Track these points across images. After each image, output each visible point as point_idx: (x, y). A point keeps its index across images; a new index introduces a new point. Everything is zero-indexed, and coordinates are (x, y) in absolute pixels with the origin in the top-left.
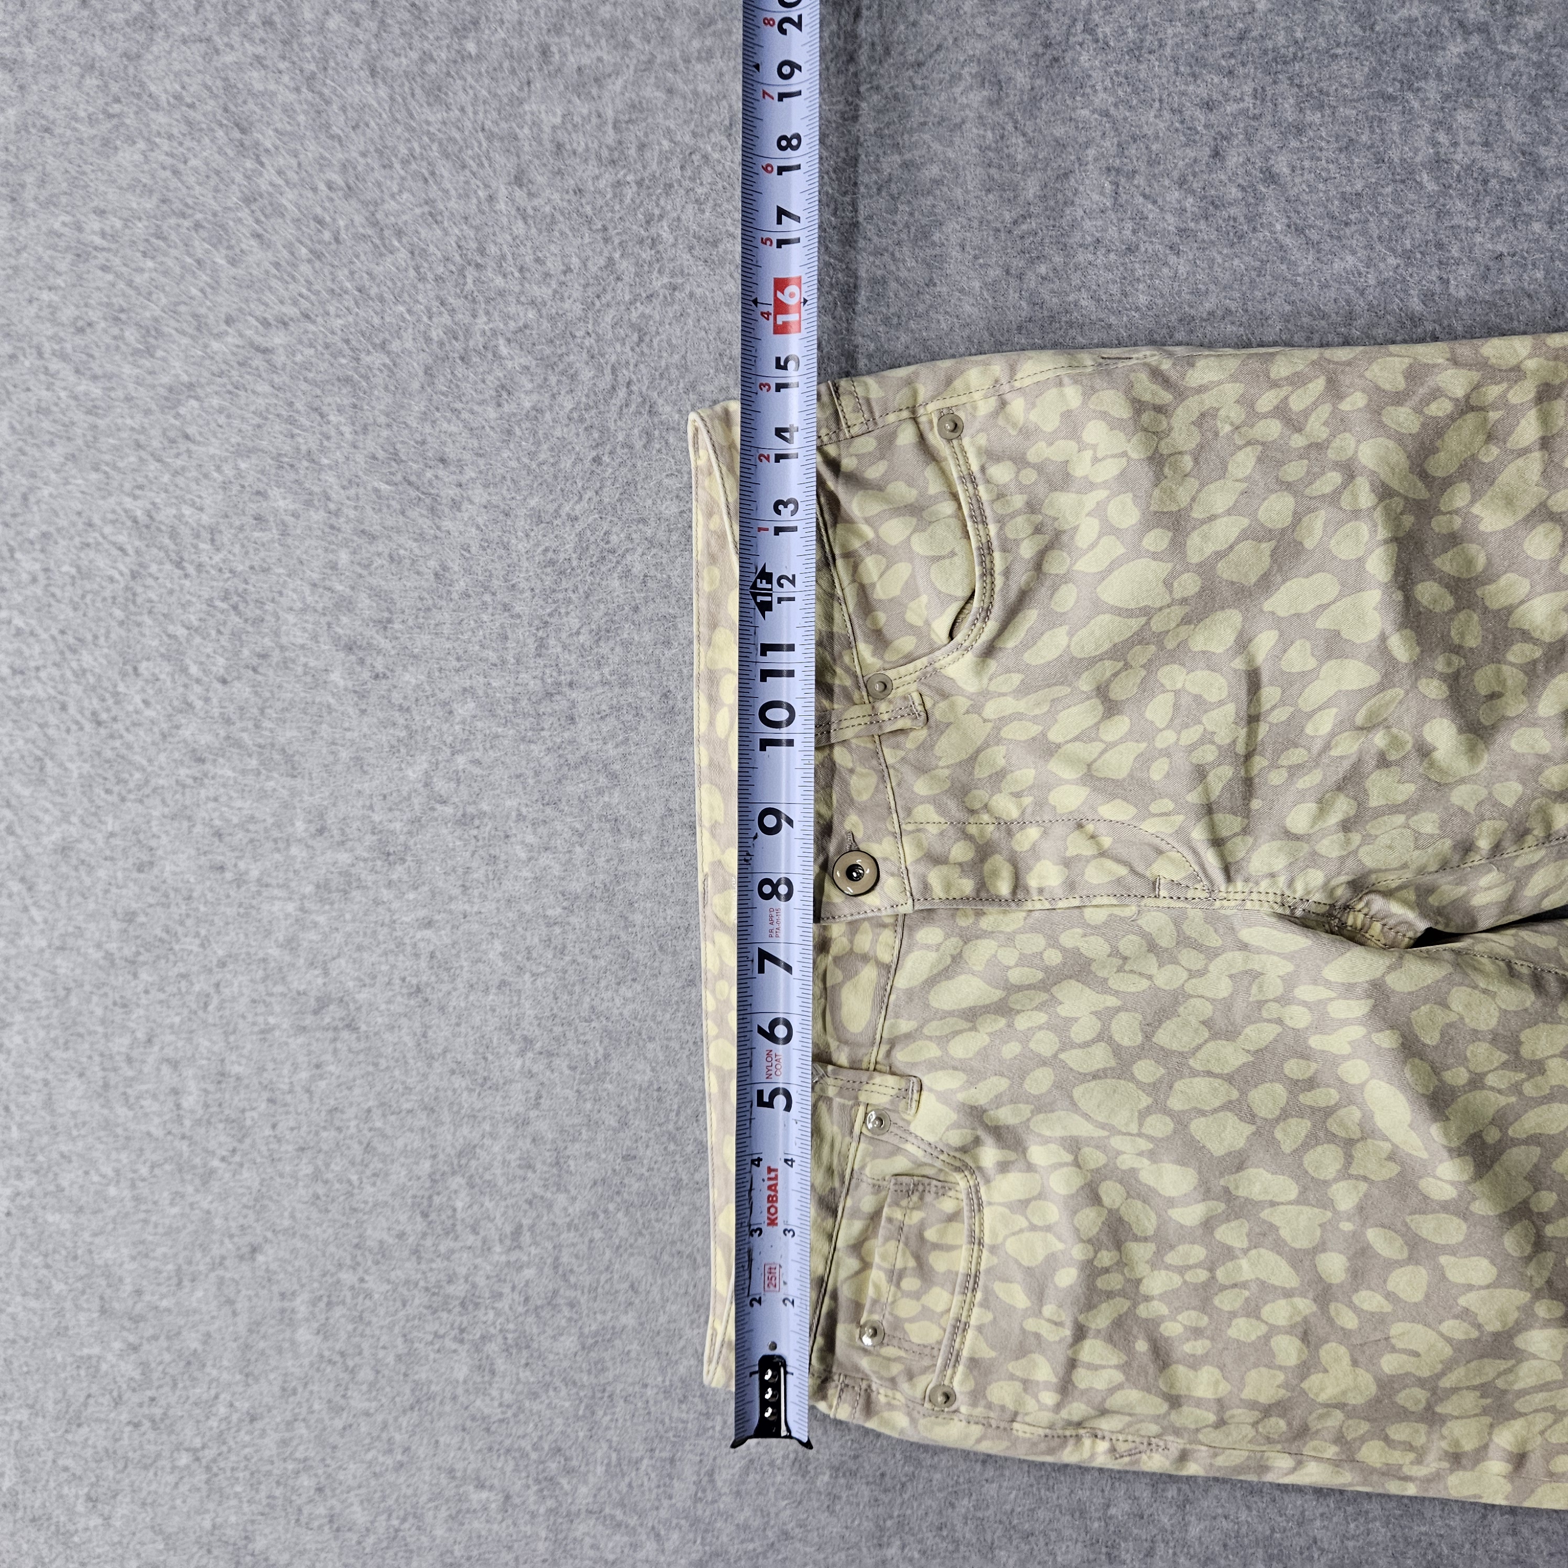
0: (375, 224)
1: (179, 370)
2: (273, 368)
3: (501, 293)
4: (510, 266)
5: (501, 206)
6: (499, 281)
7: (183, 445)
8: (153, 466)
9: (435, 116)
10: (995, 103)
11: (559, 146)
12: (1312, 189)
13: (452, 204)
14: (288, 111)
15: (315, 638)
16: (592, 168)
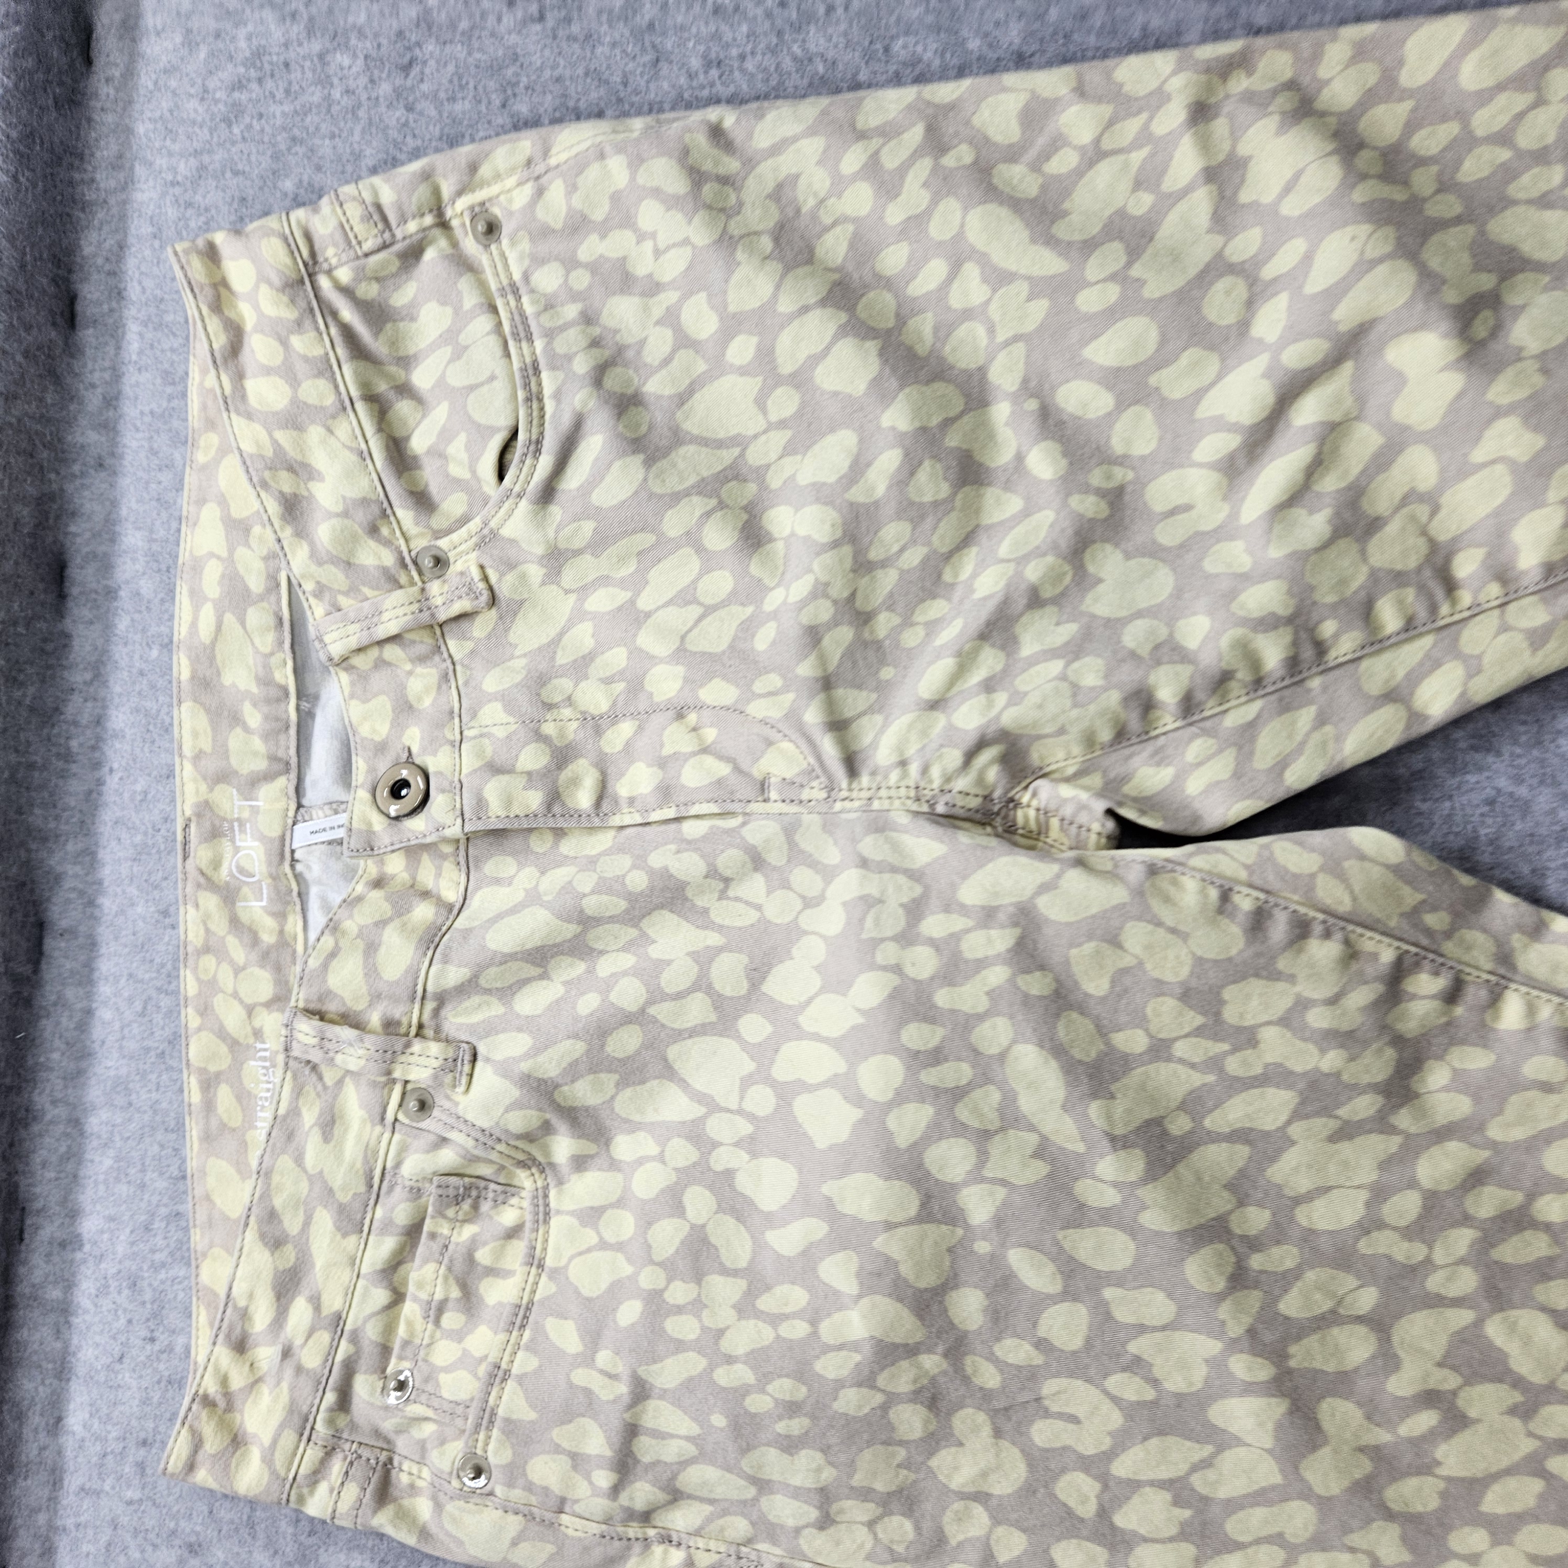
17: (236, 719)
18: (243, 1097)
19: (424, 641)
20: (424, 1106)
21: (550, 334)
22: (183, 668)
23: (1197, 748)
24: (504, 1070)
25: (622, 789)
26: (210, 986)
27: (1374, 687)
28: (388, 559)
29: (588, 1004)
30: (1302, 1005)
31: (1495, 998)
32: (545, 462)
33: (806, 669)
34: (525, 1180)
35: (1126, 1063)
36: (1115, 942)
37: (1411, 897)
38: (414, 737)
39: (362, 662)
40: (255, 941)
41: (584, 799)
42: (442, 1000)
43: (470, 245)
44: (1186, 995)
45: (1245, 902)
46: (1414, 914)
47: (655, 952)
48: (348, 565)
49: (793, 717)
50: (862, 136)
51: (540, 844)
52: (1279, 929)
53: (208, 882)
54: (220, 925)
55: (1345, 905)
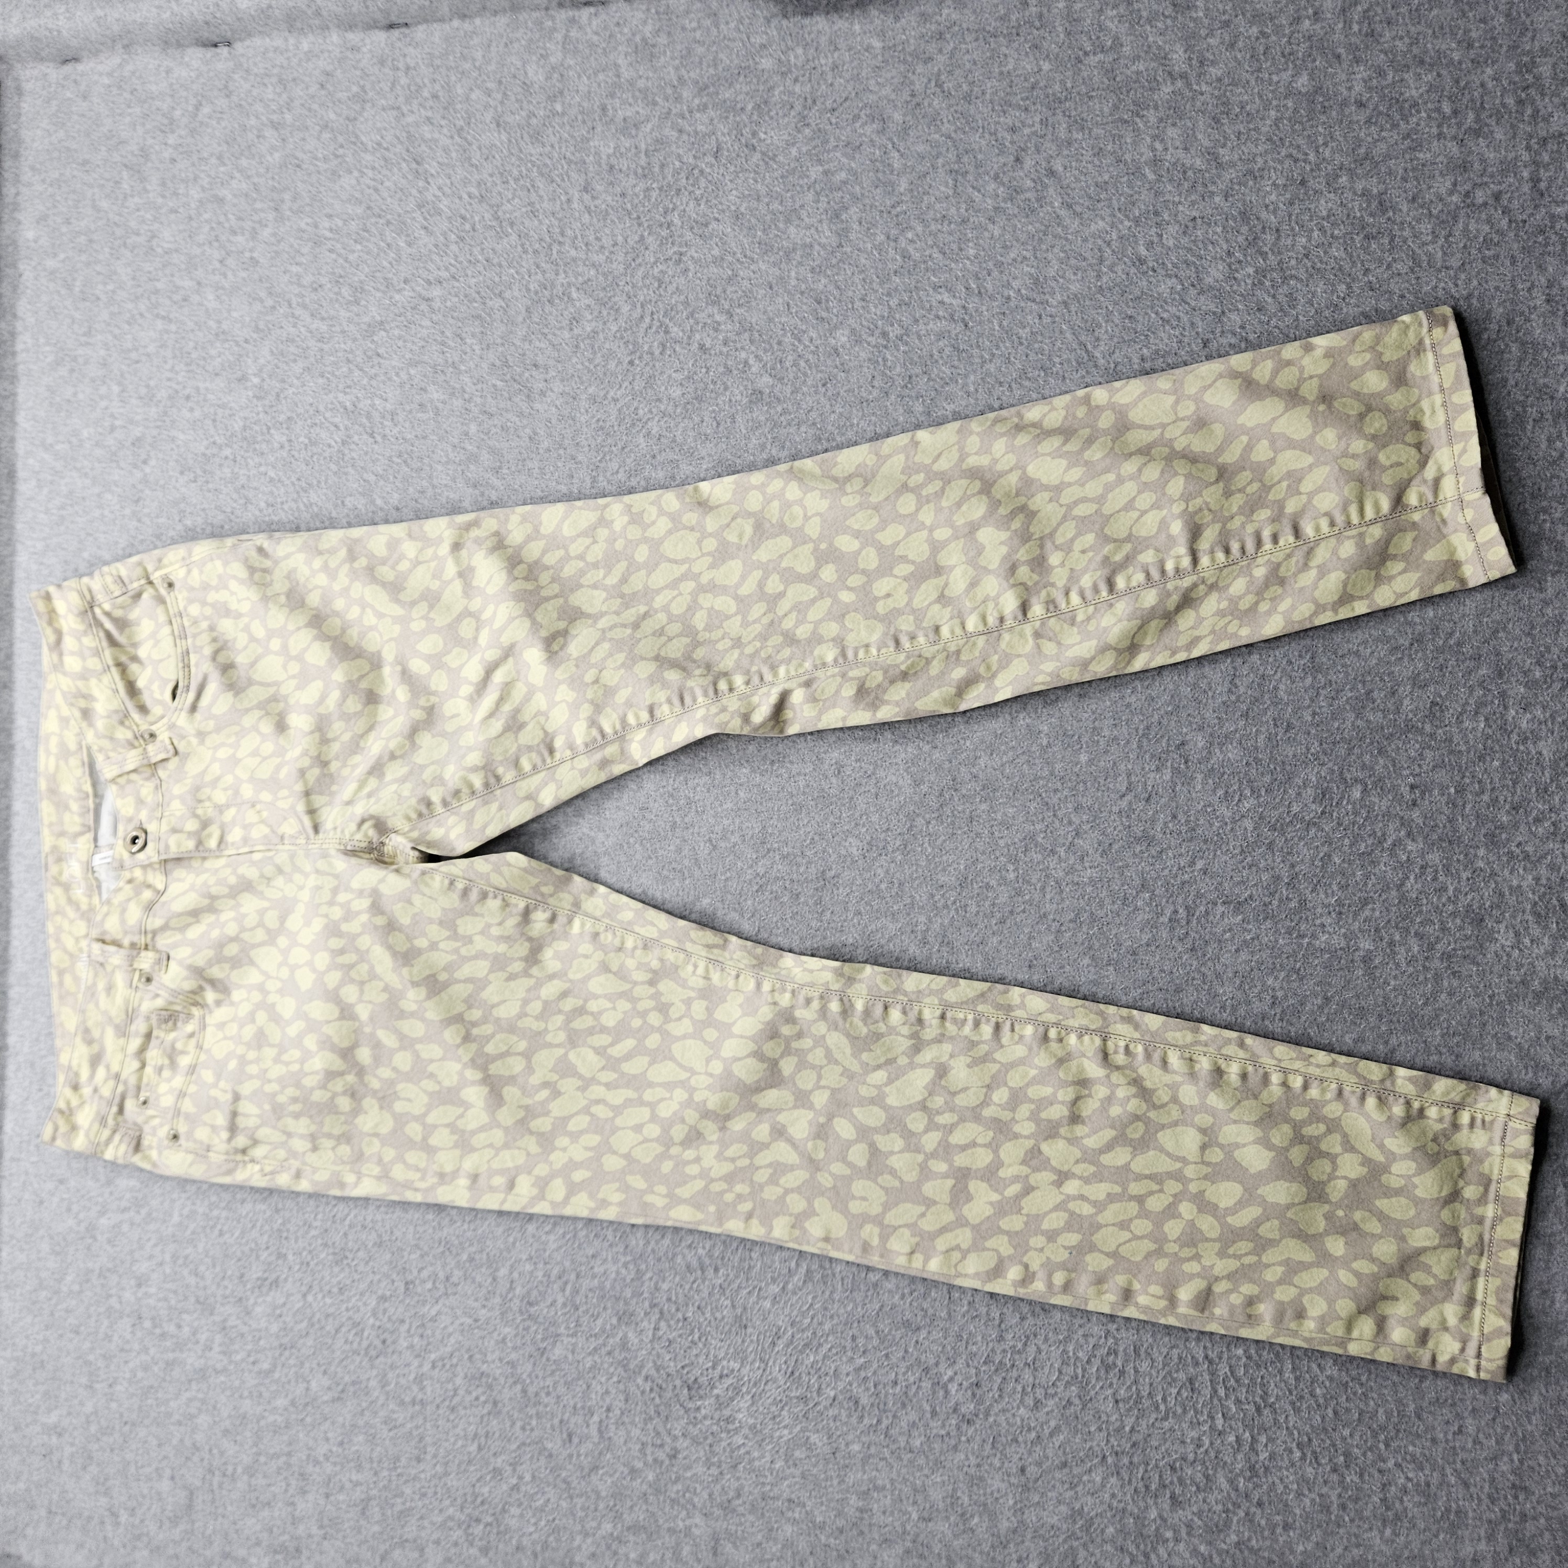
0: (497, 219)
1: (375, 313)
2: (433, 311)
3: (574, 260)
4: (580, 243)
5: (575, 205)
6: (573, 253)
7: (376, 360)
8: (357, 373)
9: (534, 150)
10: (882, 132)
11: (612, 167)
12: (1078, 180)
13: (545, 205)
14: (446, 150)
15: (454, 480)
16: (632, 180)
17: (67, 808)
18: (76, 979)
19: (148, 772)
20: (149, 980)
21: (195, 636)
22: (43, 785)
23: (452, 820)
24: (180, 963)
25: (230, 838)
26: (59, 929)
27: (522, 794)
28: (129, 735)
29: (215, 933)
30: (489, 926)
31: (570, 921)
32: (191, 696)
33: (299, 787)
34: (196, 1011)
35: (419, 952)
36: (409, 902)
37: (534, 881)
38: (143, 815)
39: (122, 781)
40: (78, 908)
41: (213, 843)
42: (155, 933)
43: (163, 591)
44: (441, 923)
45: (460, 885)
46: (536, 888)
47: (243, 910)
48: (112, 739)
49: (293, 808)
50: (320, 553)
51: (196, 864)
52: (474, 895)
53: (58, 883)
54: (63, 901)
55: (504, 885)
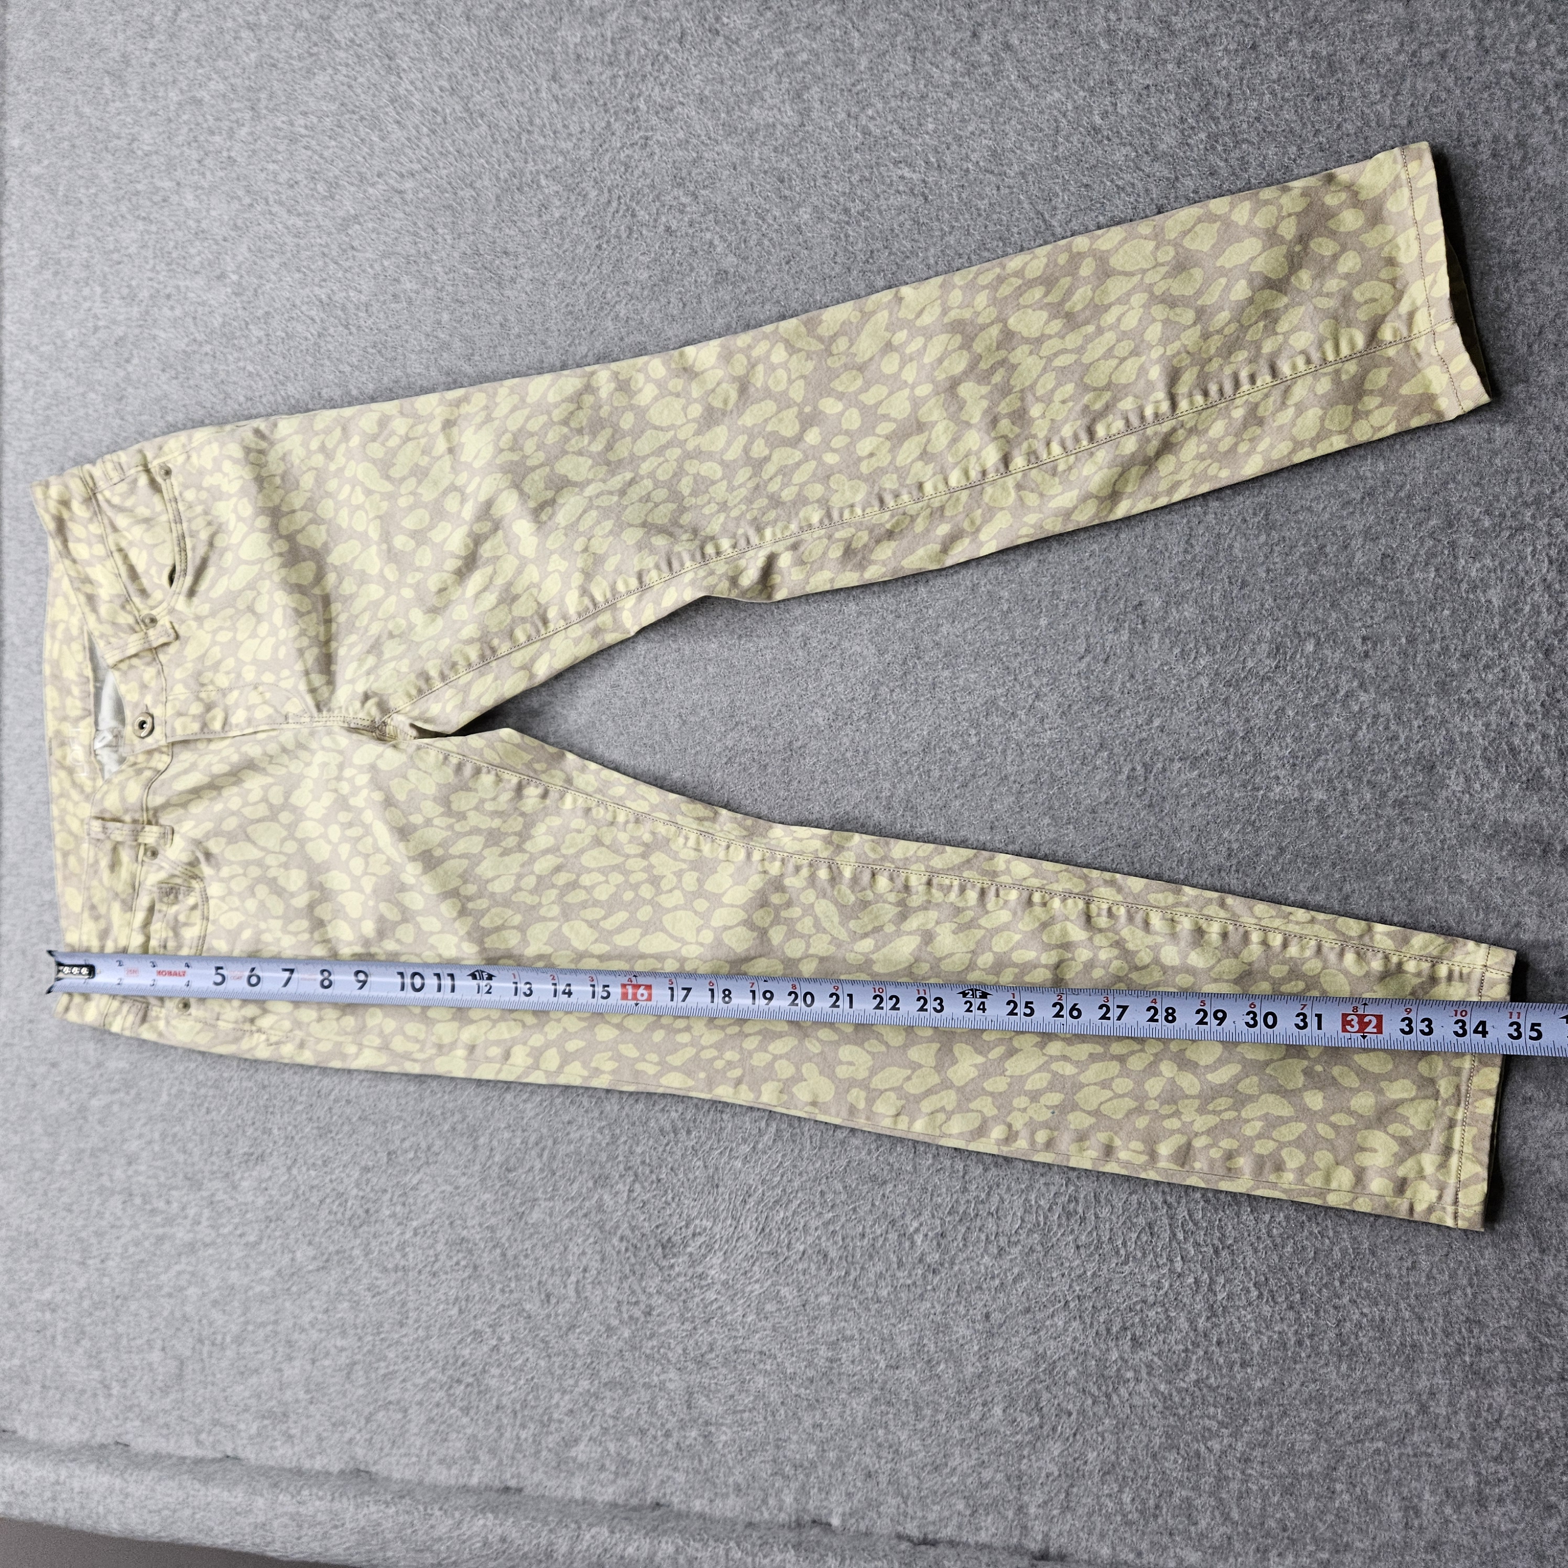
0: (467, 110)
1: (349, 207)
2: (405, 202)
3: (543, 148)
4: (548, 131)
5: (543, 95)
6: (542, 141)
7: (350, 253)
8: (332, 266)
11: (579, 57)
12: (1034, 53)
13: (515, 95)
16: (599, 68)
17: (69, 692)
18: (80, 860)
19: (149, 656)
20: (154, 854)
23: (448, 693)
24: (184, 836)
25: (234, 720)
26: (64, 811)
27: (516, 665)
28: (131, 620)
29: (218, 808)
30: (483, 801)
31: (562, 797)
32: (189, 580)
33: (298, 667)
34: (196, 884)
35: (415, 828)
36: (405, 777)
37: (528, 757)
38: (148, 700)
39: (124, 665)
40: (82, 791)
41: (216, 725)
42: (156, 811)
43: (159, 480)
44: (436, 799)
45: (454, 760)
46: (529, 764)
47: (245, 786)
48: (113, 624)
49: (296, 687)
50: (316, 433)
51: (201, 746)
52: (468, 770)
53: (61, 766)
54: (67, 784)
55: (496, 761)
